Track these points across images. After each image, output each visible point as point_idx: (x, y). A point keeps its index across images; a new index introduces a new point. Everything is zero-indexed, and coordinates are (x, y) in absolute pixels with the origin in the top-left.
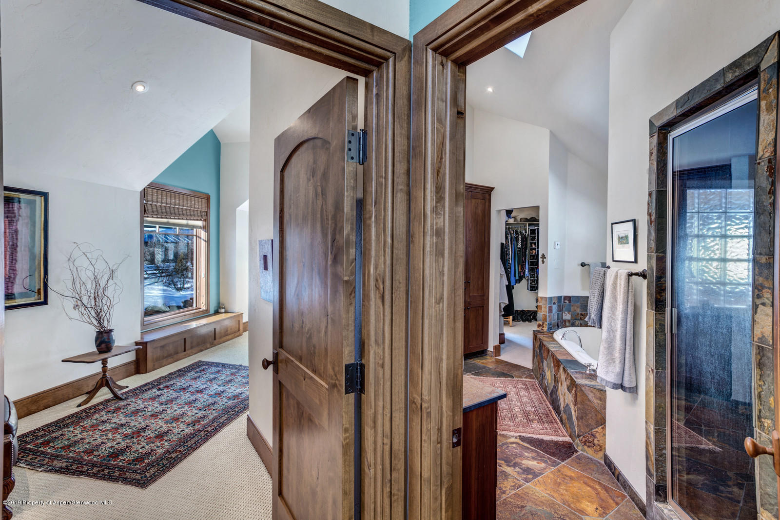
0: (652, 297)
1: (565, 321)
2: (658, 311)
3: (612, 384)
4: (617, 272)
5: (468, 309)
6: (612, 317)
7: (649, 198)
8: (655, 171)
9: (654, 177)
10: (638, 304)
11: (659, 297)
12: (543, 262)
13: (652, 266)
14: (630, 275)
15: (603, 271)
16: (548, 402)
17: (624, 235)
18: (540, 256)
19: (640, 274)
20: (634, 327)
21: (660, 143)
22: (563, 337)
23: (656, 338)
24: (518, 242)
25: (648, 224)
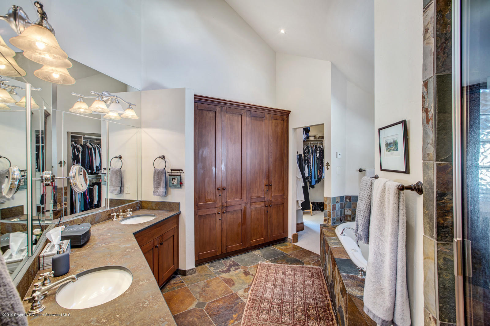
0: (431, 219)
1: (347, 216)
2: (441, 240)
3: (381, 320)
4: (385, 185)
5: (270, 206)
6: (380, 238)
7: (425, 90)
8: (433, 51)
9: (432, 59)
10: (411, 223)
11: (442, 221)
12: (328, 169)
13: (430, 178)
14: (402, 188)
15: (370, 181)
16: (328, 293)
17: (392, 141)
18: (325, 164)
19: (413, 188)
20: (406, 254)
21: (440, 10)
22: (342, 233)
23: (439, 277)
24: (316, 154)
25: (423, 123)
